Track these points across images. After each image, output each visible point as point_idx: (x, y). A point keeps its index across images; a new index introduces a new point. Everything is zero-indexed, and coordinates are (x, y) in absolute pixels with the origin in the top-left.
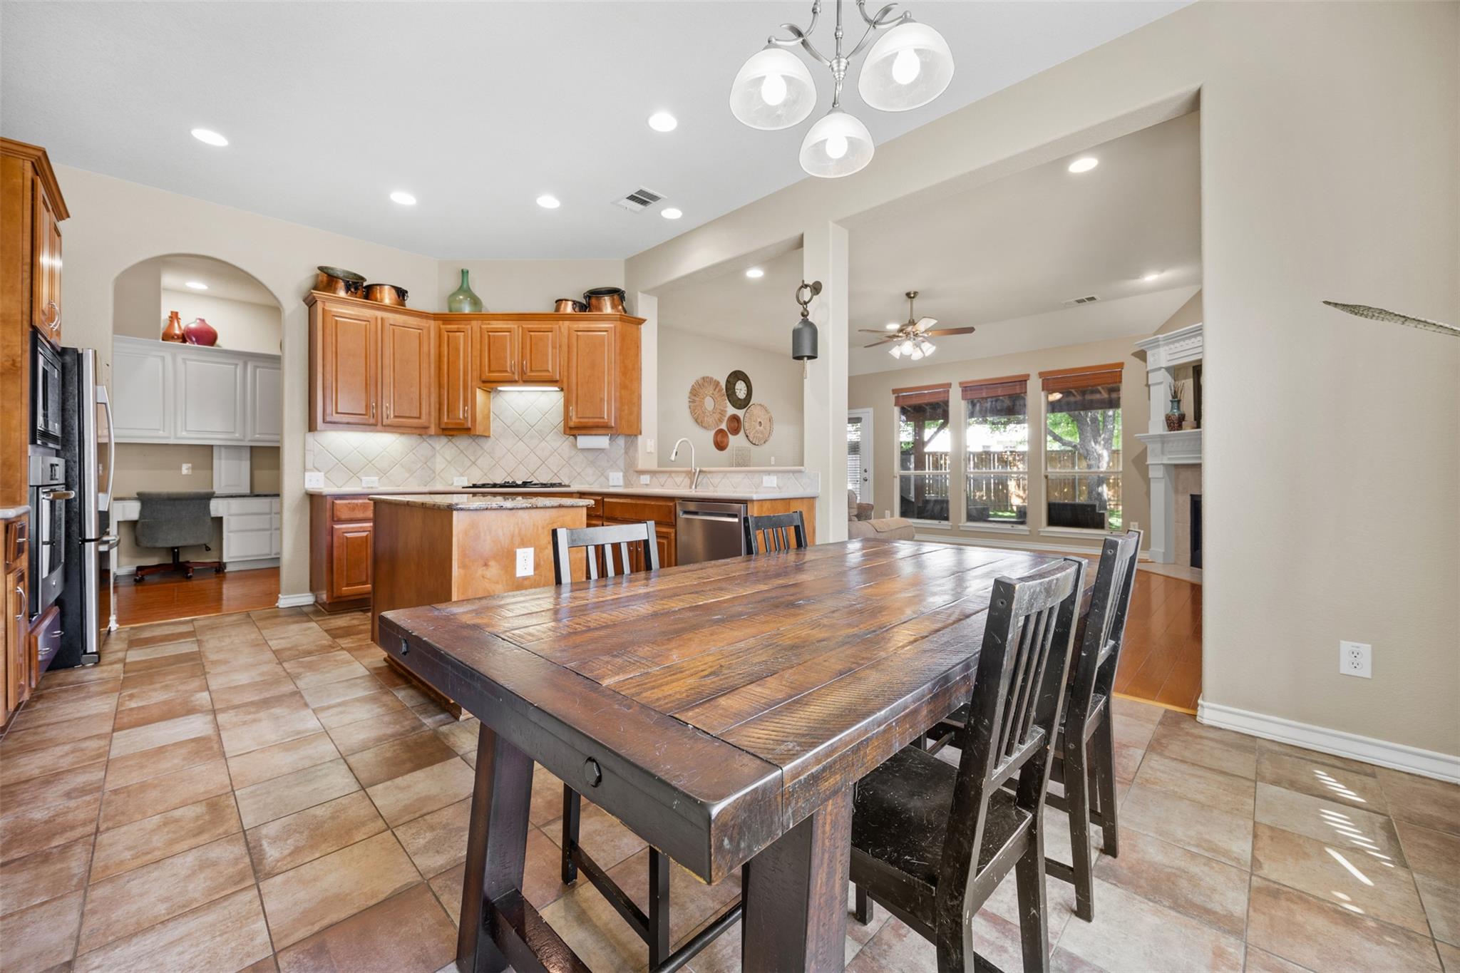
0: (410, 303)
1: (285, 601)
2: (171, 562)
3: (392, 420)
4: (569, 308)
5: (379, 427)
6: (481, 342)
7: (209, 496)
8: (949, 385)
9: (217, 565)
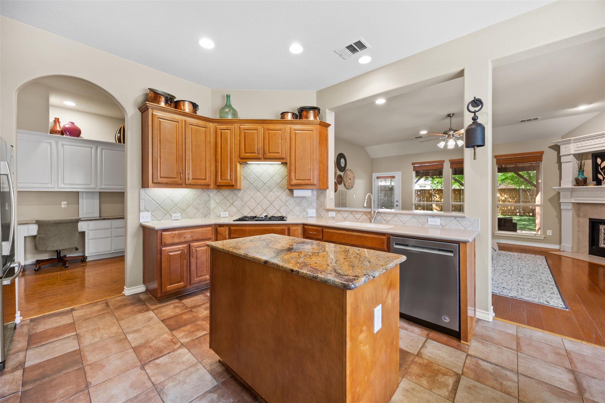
0: (199, 113)
1: (128, 291)
2: (56, 257)
3: (190, 181)
4: (289, 117)
5: (184, 185)
6: (240, 136)
7: (77, 221)
8: (444, 161)
9: (82, 257)
